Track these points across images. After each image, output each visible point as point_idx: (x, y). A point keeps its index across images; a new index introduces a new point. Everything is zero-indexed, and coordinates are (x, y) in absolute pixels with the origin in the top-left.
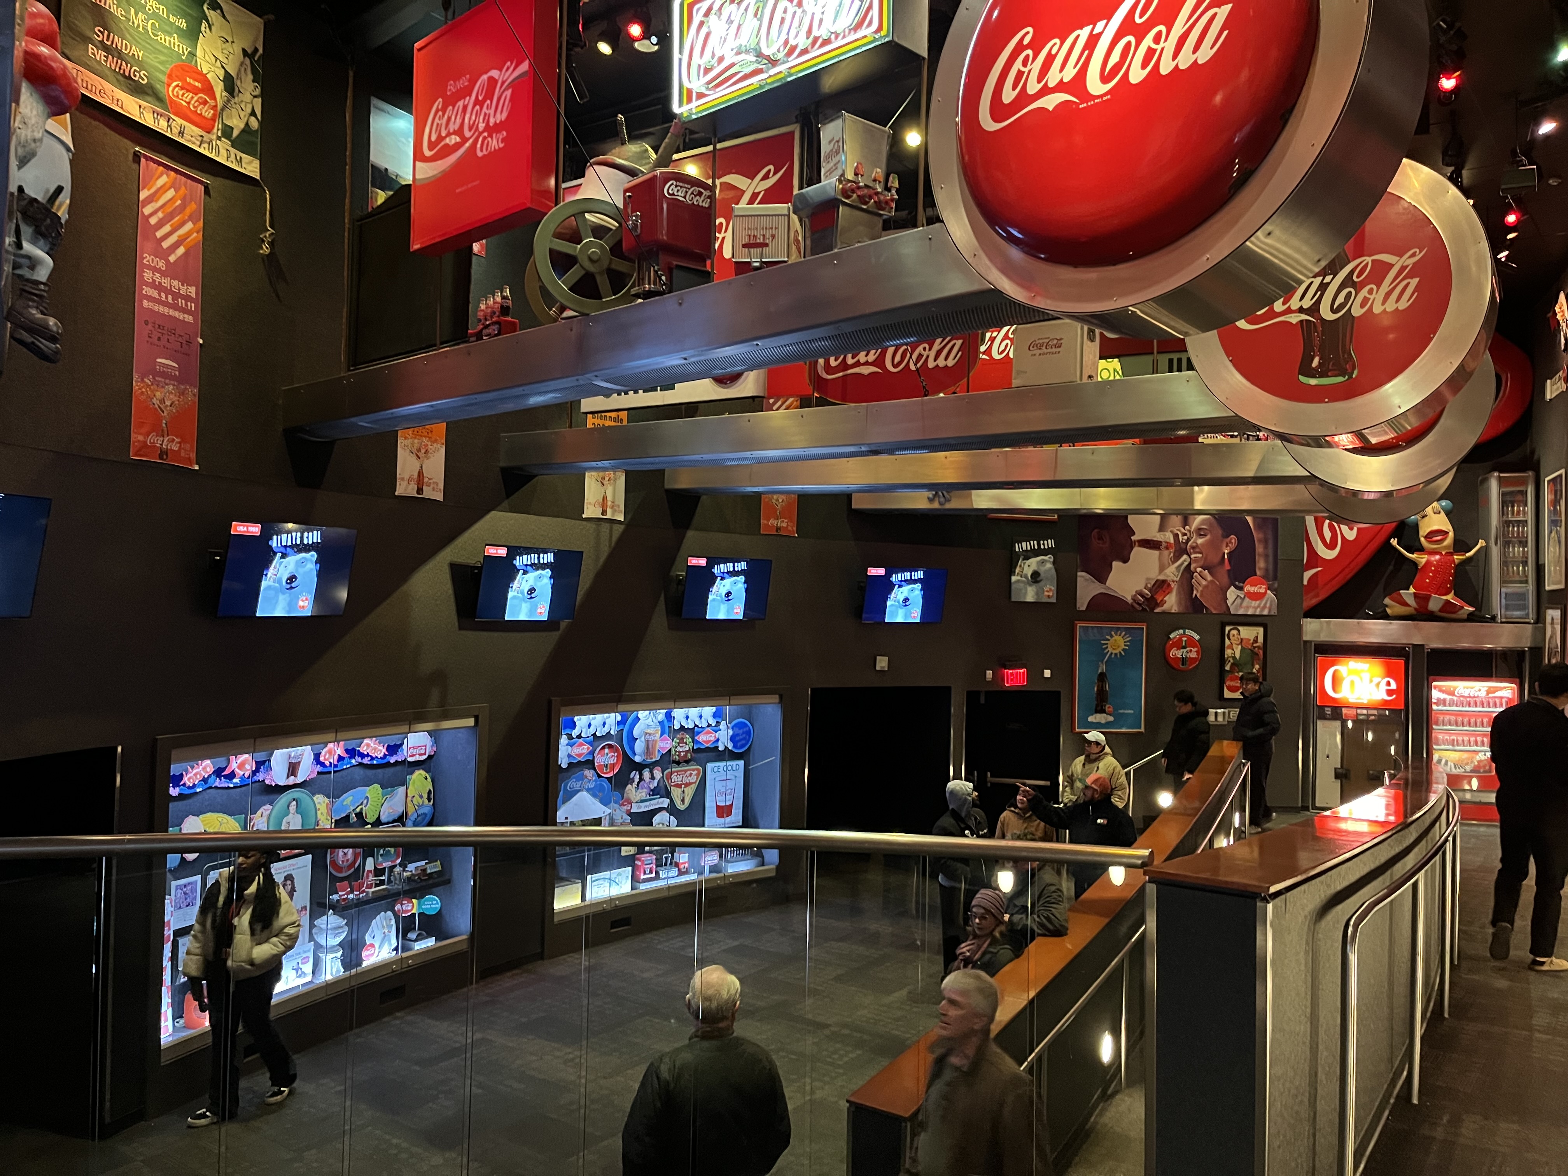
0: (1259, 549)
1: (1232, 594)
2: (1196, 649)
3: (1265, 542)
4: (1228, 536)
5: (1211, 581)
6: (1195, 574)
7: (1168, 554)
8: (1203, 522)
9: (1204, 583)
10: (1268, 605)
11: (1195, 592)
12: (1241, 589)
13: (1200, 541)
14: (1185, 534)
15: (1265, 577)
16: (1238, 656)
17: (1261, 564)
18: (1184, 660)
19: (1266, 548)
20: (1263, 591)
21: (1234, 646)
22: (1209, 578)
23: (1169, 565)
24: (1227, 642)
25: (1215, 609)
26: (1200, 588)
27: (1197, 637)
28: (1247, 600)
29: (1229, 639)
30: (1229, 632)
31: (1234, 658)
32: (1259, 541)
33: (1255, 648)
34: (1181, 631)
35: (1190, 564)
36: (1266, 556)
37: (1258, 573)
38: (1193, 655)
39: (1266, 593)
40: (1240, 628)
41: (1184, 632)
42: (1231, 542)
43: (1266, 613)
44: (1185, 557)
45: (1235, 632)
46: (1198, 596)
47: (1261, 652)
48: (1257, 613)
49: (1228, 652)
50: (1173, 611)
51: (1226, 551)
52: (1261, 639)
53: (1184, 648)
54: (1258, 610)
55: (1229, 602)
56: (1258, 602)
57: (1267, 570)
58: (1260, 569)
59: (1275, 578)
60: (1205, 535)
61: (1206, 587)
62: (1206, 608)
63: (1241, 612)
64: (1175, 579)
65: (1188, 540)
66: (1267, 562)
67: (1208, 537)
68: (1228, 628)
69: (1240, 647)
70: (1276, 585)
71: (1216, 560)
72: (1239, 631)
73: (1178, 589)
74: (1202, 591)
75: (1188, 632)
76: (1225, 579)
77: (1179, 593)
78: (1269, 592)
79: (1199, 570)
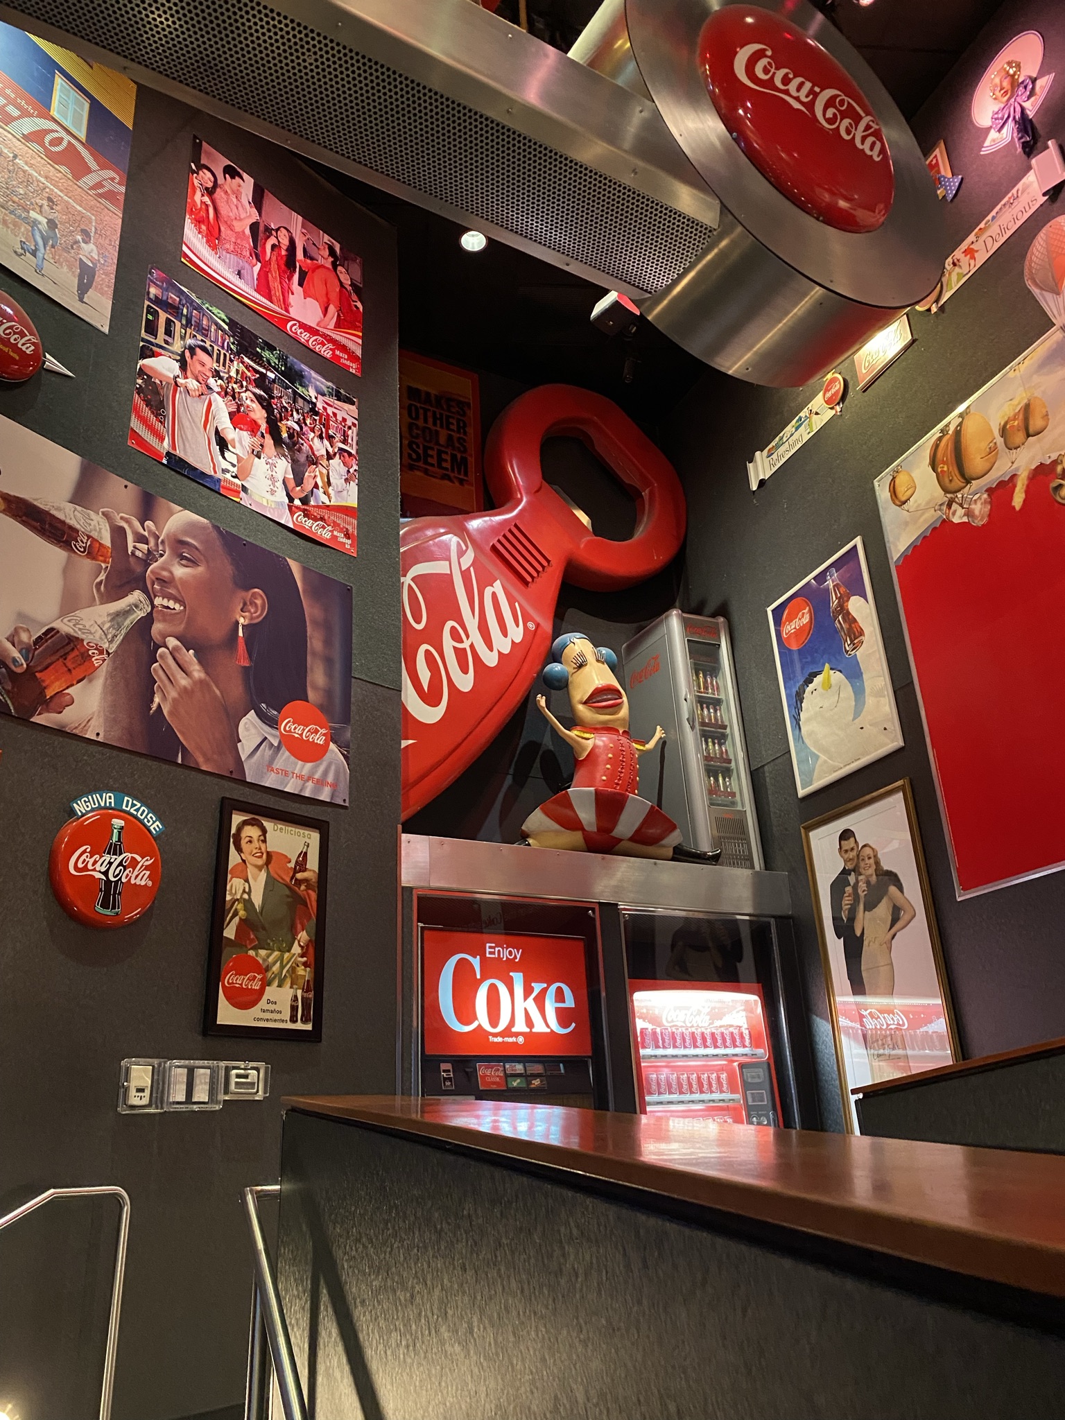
0: (315, 641)
1: (250, 729)
2: (148, 861)
3: (326, 626)
4: (247, 588)
5: (201, 682)
6: (161, 650)
7: (90, 573)
8: (191, 528)
9: (183, 681)
10: (330, 779)
11: (157, 700)
12: (272, 723)
13: (180, 571)
14: (141, 539)
15: (326, 708)
16: (257, 900)
17: (317, 676)
18: (110, 891)
19: (328, 642)
20: (320, 741)
21: (251, 871)
22: (198, 672)
23: (92, 603)
24: (234, 858)
25: (207, 760)
26: (173, 694)
27: (155, 826)
28: (285, 754)
29: (239, 849)
30: (239, 829)
31: (248, 904)
32: (315, 623)
33: (299, 882)
34: (108, 799)
35: (148, 620)
36: (328, 661)
37: (311, 695)
38: (141, 878)
39: (326, 747)
40: (268, 824)
41: (119, 802)
42: (253, 603)
43: (325, 796)
44: (137, 596)
45: (251, 832)
46: (165, 712)
47: (314, 895)
48: (307, 794)
49: (235, 886)
50: (90, 735)
51: (242, 621)
52: (313, 863)
53: (116, 850)
54: (310, 784)
55: (245, 748)
56: (309, 765)
57: (329, 693)
58: (315, 688)
59: (346, 719)
60: (193, 563)
61: (185, 692)
62: (185, 750)
63: (270, 781)
64: (106, 646)
65: (150, 557)
66: (329, 674)
67: (201, 569)
68: (237, 819)
69: (263, 876)
70: (348, 735)
71: (217, 633)
72: (264, 831)
73: (111, 675)
74: (174, 700)
75: (131, 805)
76: (236, 689)
77: (112, 688)
78: (332, 746)
79: (172, 642)
